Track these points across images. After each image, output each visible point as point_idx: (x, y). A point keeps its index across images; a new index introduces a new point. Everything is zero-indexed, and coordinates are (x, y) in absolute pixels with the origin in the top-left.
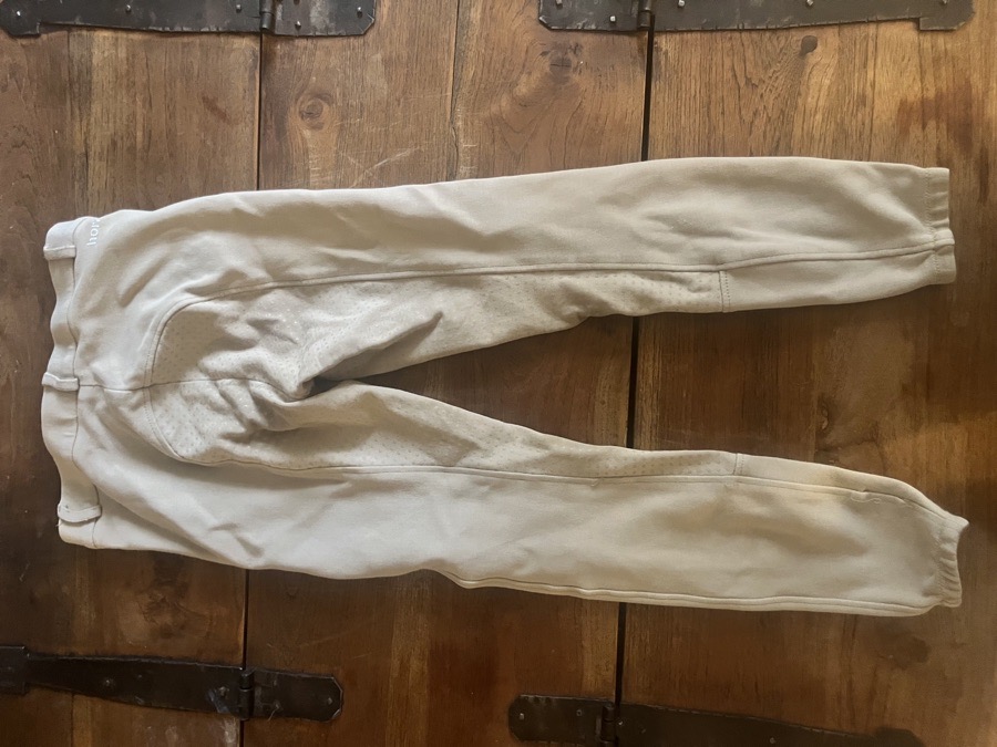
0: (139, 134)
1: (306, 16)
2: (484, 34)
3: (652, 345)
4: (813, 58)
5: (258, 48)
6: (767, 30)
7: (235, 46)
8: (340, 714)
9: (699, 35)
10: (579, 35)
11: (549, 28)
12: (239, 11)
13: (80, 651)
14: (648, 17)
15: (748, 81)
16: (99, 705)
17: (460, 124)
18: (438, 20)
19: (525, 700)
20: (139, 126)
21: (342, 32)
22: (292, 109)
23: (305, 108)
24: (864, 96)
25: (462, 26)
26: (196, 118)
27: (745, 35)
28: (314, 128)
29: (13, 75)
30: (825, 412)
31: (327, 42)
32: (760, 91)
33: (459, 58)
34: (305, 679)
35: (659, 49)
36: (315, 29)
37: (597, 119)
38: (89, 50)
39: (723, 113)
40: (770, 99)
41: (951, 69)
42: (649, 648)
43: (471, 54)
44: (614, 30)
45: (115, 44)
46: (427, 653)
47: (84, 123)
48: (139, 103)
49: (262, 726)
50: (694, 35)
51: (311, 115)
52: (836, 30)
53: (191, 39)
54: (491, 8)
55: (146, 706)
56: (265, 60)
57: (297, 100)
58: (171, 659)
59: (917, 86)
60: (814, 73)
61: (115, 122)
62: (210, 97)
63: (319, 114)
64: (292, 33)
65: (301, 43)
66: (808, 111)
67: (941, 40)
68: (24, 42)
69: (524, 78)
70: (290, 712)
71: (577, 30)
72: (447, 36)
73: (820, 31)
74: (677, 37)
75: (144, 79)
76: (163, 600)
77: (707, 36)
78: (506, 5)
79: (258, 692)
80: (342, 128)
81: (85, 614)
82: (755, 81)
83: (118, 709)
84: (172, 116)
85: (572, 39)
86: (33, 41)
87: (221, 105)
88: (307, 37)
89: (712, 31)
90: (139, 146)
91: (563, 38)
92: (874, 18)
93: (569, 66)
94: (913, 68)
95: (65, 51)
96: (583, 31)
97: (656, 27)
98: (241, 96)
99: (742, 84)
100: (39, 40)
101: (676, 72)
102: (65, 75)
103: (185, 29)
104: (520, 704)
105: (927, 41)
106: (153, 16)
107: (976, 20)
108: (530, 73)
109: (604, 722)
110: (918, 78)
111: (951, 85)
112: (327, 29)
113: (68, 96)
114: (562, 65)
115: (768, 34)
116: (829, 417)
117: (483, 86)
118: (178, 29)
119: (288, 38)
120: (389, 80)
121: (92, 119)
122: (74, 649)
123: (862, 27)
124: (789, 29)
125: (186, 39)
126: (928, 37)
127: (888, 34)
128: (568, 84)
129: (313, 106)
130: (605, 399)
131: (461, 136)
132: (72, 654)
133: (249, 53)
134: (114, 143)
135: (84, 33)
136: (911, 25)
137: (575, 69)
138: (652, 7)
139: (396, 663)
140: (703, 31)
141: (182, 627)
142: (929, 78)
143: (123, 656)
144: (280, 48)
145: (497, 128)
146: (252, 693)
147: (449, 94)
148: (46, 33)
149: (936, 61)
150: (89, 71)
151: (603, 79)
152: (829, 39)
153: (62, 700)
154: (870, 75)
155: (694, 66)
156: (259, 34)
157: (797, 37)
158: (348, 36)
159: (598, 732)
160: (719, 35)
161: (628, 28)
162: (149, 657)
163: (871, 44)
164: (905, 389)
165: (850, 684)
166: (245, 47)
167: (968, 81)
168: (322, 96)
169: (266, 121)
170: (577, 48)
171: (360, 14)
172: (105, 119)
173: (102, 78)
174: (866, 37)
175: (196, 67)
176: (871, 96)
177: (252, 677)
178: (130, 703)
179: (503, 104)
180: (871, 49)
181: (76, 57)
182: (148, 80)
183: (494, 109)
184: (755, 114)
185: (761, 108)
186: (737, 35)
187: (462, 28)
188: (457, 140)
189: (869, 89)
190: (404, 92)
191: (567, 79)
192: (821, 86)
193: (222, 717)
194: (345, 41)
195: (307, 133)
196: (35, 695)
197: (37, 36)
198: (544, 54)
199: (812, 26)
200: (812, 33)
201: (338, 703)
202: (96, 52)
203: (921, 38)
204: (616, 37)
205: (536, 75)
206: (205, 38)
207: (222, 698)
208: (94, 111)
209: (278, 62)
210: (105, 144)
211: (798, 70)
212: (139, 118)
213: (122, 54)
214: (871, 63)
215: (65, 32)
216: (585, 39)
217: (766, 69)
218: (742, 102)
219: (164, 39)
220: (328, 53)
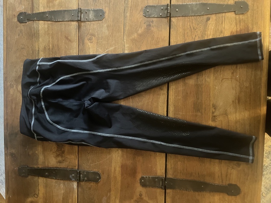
0: (51, 45)
1: (88, 16)
2: (130, 19)
3: (172, 92)
4: (209, 22)
5: (77, 24)
6: (198, 15)
7: (72, 24)
8: (100, 180)
9: (182, 17)
10: (153, 18)
11: (146, 17)
12: (73, 16)
13: (40, 167)
14: (169, 13)
15: (194, 28)
16: (44, 179)
17: (125, 40)
18: (119, 16)
19: (144, 177)
20: (51, 44)
21: (97, 20)
22: (86, 38)
23: (89, 37)
24: (222, 31)
25: (125, 17)
26: (63, 41)
27: (192, 17)
28: (91, 42)
29: (21, 32)
30: (214, 108)
31: (93, 22)
32: (196, 30)
33: (124, 25)
34: (92, 172)
35: (172, 21)
36: (91, 19)
37: (158, 38)
38: (38, 25)
39: (188, 36)
40: (199, 32)
41: (243, 23)
42: (172, 165)
43: (127, 24)
44: (161, 17)
45: (44, 24)
46: (120, 166)
47: (38, 43)
48: (50, 38)
49: (83, 183)
50: (180, 17)
51: (90, 39)
52: (215, 15)
53: (62, 23)
54: (132, 13)
55: (56, 179)
56: (79, 27)
57: (87, 36)
58: (61, 168)
59: (235, 28)
60: (210, 26)
61: (45, 43)
62: (67, 36)
63: (92, 39)
64: (85, 20)
65: (88, 23)
66: (208, 35)
67: (241, 16)
68: (23, 24)
69: (140, 29)
70: (89, 180)
71: (152, 17)
72: (121, 20)
73: (211, 15)
74: (176, 18)
75: (51, 32)
76: (59, 154)
77: (183, 18)
78: (135, 12)
79: (81, 176)
80: (97, 42)
81: (41, 158)
82: (195, 28)
83: (49, 180)
84: (58, 41)
85: (151, 19)
86: (25, 24)
87: (69, 38)
88: (89, 21)
89: (185, 16)
90: (51, 48)
91: (149, 19)
92: (224, 12)
93: (151, 26)
94: (234, 24)
95: (33, 26)
96: (154, 17)
97: (171, 16)
98: (74, 35)
99: (192, 29)
100: (27, 24)
101: (176, 26)
102: (33, 32)
103: (61, 20)
104: (142, 178)
105: (237, 17)
106: (53, 17)
107: (250, 11)
108: (141, 28)
109: (162, 182)
110: (235, 26)
111: (244, 27)
112: (93, 19)
113: (34, 37)
114: (149, 25)
115: (198, 17)
116: (215, 109)
117: (130, 31)
118: (59, 20)
119: (84, 22)
120: (108, 30)
121: (40, 42)
122: (39, 166)
123: (221, 14)
124: (203, 15)
125: (61, 23)
126: (238, 15)
127: (228, 15)
128: (150, 30)
129: (91, 37)
130: (161, 105)
131: (126, 43)
132: (38, 167)
133: (75, 25)
134: (45, 48)
135: (37, 22)
136: (233, 13)
137: (152, 26)
138: (170, 11)
139: (113, 169)
140: (182, 16)
141: (64, 161)
142: (238, 26)
143: (50, 168)
144: (82, 24)
145: (134, 41)
146: (80, 176)
147: (122, 33)
148: (28, 22)
149: (240, 21)
150: (39, 31)
151: (159, 29)
152: (213, 17)
153: (36, 178)
154: (223, 26)
155: (180, 25)
156: (78, 21)
157: (205, 17)
158: (98, 21)
159: (161, 184)
160: (186, 17)
161: (164, 16)
162: (56, 168)
163: (223, 18)
164: (233, 101)
165: (221, 173)
166: (75, 24)
167: (248, 26)
168: (93, 35)
169: (80, 41)
170: (152, 22)
171: (101, 15)
172: (43, 42)
173: (41, 32)
174: (222, 16)
175: (63, 29)
176: (224, 30)
177: (80, 172)
178: (52, 178)
179: (135, 35)
180: (223, 19)
181: (35, 28)
182: (52, 33)
183: (133, 37)
184: (195, 36)
185: (197, 34)
186: (191, 17)
187: (125, 18)
188: (125, 45)
189: (223, 29)
190: (112, 33)
191: (150, 29)
192: (211, 29)
193: (73, 181)
194: (98, 22)
195: (89, 44)
196: (30, 177)
197: (26, 23)
198: (145, 23)
199: (209, 14)
200: (209, 16)
201: (100, 178)
202: (40, 26)
203: (236, 16)
204: (162, 18)
205: (143, 28)
206: (65, 22)
207: (73, 177)
208: (40, 40)
209: (82, 28)
210: (43, 48)
211: (206, 25)
212: (51, 42)
213: (46, 26)
214: (223, 23)
215: (32, 22)
216: (154, 19)
217: (198, 25)
218: (192, 33)
219: (56, 23)
220: (94, 25)
